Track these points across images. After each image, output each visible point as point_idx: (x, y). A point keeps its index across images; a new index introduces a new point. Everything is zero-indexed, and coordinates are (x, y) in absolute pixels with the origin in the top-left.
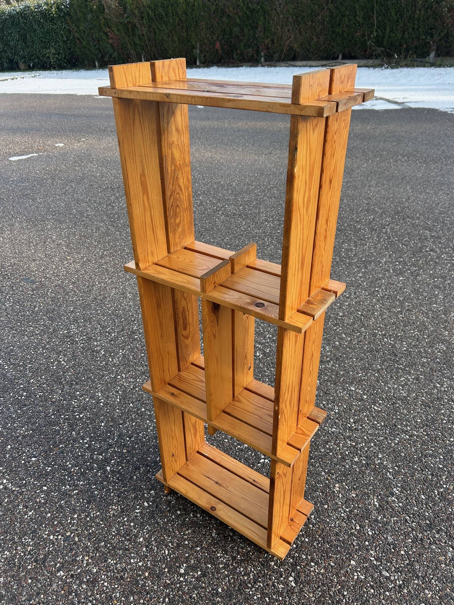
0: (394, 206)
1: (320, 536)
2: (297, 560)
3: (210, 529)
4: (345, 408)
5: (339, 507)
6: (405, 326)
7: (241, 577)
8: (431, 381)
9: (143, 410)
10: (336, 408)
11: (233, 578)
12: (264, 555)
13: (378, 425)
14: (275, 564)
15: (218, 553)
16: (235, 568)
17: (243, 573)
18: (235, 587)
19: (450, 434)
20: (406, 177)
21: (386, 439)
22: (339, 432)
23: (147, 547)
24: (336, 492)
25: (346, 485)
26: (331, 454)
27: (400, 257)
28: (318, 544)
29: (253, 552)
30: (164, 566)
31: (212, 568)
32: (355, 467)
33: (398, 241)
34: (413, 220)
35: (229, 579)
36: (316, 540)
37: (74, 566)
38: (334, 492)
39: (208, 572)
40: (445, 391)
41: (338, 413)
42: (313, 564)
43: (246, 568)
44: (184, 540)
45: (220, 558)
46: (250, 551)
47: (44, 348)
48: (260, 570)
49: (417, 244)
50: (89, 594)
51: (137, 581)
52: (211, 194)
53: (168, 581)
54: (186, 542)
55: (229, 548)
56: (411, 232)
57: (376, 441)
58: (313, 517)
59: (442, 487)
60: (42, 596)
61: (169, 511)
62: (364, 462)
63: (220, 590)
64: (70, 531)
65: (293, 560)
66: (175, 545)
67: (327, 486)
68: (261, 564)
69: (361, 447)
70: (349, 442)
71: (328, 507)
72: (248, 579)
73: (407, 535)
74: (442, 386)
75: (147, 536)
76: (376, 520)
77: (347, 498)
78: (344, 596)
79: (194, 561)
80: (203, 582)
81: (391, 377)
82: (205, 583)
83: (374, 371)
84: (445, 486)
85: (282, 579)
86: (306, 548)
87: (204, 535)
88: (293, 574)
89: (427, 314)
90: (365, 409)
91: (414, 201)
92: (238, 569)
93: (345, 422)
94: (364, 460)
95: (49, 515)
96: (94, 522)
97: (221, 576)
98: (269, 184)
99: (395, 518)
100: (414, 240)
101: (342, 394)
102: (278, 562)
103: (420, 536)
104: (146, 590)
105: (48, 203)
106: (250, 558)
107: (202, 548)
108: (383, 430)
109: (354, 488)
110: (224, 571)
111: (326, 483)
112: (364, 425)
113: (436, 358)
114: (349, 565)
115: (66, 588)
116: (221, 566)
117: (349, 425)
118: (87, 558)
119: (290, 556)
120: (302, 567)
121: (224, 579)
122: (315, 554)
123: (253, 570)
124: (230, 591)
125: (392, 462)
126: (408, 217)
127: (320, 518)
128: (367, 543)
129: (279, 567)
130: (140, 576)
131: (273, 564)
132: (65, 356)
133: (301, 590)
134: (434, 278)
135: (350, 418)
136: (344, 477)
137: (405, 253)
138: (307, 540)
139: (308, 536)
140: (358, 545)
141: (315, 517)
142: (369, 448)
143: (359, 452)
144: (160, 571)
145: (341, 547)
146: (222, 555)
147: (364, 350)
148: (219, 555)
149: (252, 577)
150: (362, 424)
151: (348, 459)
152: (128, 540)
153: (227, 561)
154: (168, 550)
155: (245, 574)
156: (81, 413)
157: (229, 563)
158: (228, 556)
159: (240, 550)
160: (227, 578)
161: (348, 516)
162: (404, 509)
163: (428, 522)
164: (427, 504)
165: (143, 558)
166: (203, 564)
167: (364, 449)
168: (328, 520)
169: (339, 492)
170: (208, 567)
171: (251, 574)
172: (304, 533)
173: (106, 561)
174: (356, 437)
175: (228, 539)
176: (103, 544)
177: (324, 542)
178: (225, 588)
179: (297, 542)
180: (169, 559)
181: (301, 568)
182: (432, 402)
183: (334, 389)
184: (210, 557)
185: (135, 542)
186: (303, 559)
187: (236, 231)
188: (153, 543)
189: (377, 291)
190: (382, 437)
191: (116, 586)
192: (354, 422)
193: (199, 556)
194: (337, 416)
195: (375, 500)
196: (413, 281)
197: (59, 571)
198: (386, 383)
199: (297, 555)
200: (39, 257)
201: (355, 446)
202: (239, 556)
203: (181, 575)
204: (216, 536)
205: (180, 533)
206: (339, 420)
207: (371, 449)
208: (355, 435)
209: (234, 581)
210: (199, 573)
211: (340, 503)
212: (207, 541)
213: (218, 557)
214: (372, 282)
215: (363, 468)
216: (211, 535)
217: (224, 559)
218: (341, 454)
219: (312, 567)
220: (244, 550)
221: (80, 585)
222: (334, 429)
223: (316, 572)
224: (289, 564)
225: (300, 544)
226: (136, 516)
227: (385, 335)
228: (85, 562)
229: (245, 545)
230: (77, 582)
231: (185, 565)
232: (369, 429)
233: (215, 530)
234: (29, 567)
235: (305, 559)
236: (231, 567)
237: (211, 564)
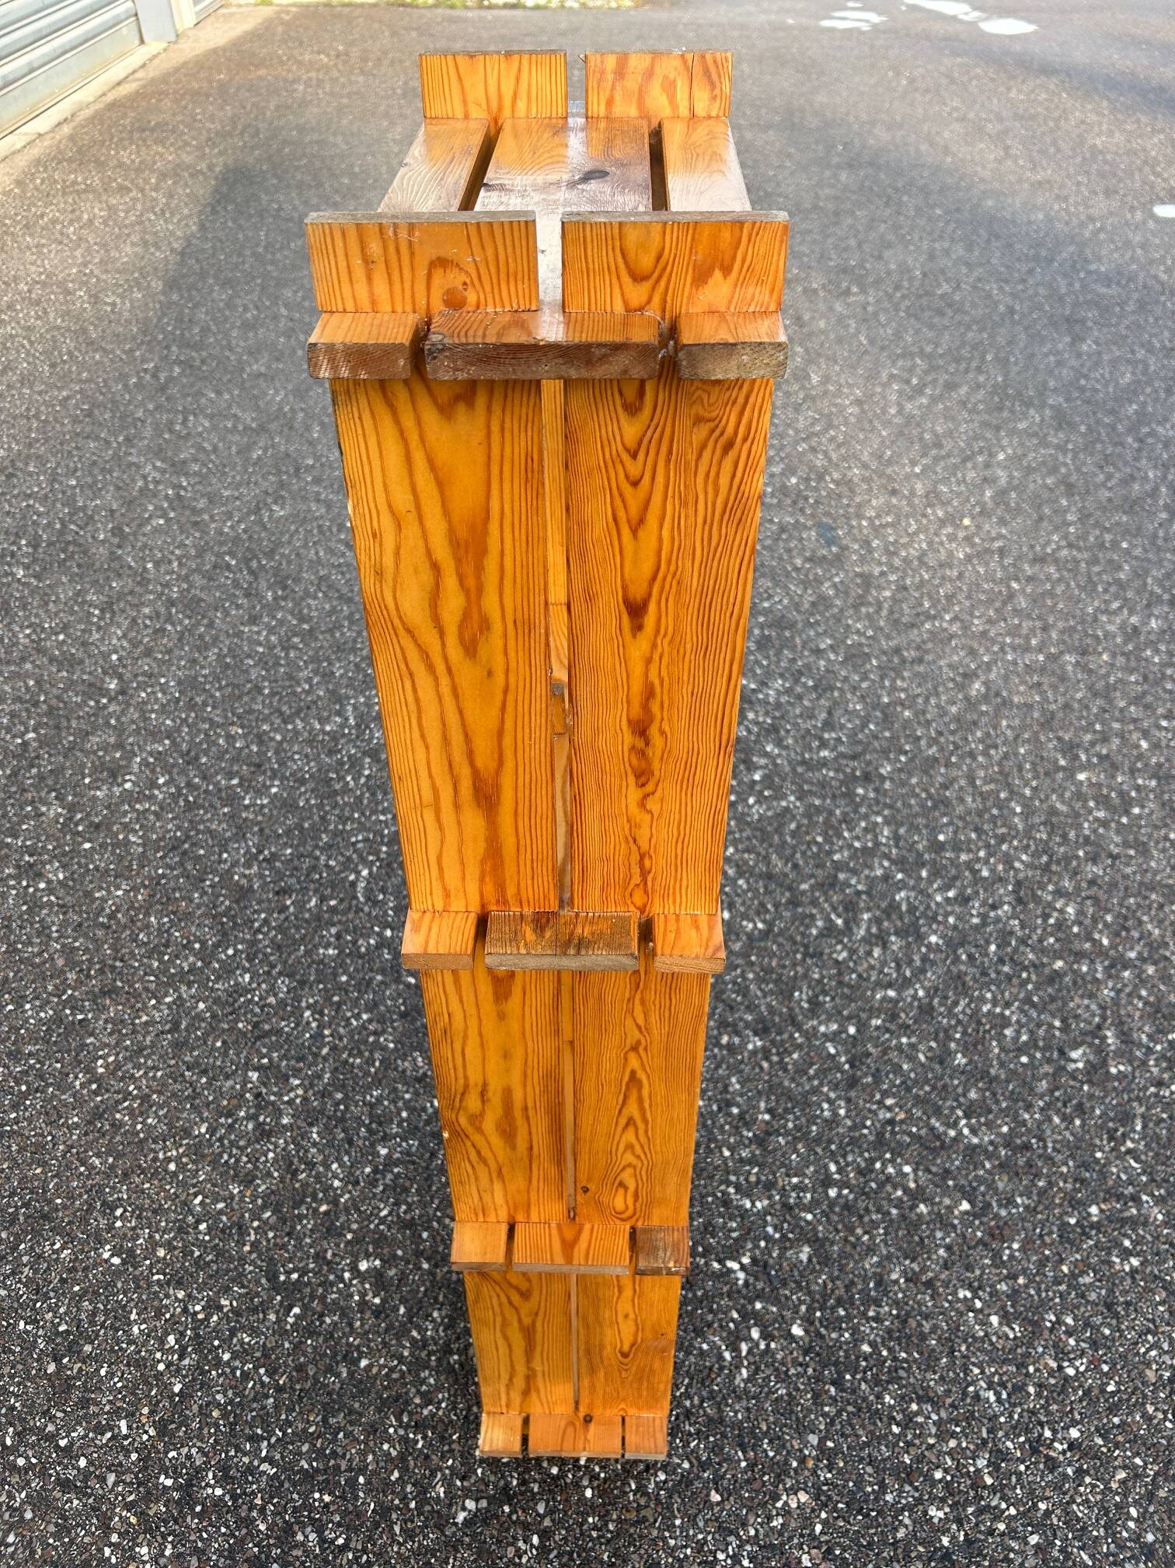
1: (619, 1521)
2: (522, 1494)
4: (1103, 1391)
5: (738, 1537)
7: (413, 1390)
10: (1082, 1365)
11: (403, 1375)
13: (1131, 1524)
15: (439, 1309)
16: (426, 1366)
17: (424, 1387)
18: (385, 1388)
22: (996, 1417)
23: (375, 1171)
24: (779, 1504)
25: (825, 1523)
26: (895, 1429)
28: (595, 1527)
30: (355, 1226)
31: (400, 1318)
32: (907, 1521)
35: (397, 1365)
36: (601, 1517)
37: (276, 1084)
38: (776, 1498)
39: (387, 1316)
41: (1067, 1378)
42: (535, 1540)
43: (439, 1388)
44: (429, 1228)
45: (431, 1322)
48: (451, 1421)
50: (242, 1143)
51: (302, 1202)
53: (329, 1255)
57: (1058, 1543)
58: (662, 1477)
62: (945, 1541)
63: (364, 1363)
64: (335, 1030)
66: (408, 1217)
67: (781, 1471)
69: (996, 1507)
70: (981, 1463)
71: (718, 1504)
72: (417, 1405)
75: (397, 1155)
77: (783, 1544)
79: (396, 1275)
80: (362, 1319)
82: (362, 1325)
85: (459, 1483)
86: (567, 1500)
88: (484, 1503)
92: (427, 1373)
93: (1048, 1413)
94: (953, 1537)
95: (344, 978)
96: (371, 1052)
97: (393, 1346)
101: (1153, 1353)
104: (293, 1228)
107: (430, 1273)
108: (1122, 1548)
109: (829, 1551)
110: (408, 1345)
111: (786, 1463)
112: (1088, 1480)
115: (234, 1102)
116: (415, 1333)
117: (1048, 1434)
118: (300, 1092)
120: (514, 1517)
121: (390, 1358)
122: (563, 1533)
123: (443, 1405)
124: (373, 1384)
127: (670, 1497)
129: (482, 1461)
130: (315, 1198)
133: (454, 1546)
135: (1080, 1422)
136: (847, 1504)
139: (600, 1492)
141: (665, 1482)
142: (1012, 1533)
143: (970, 1510)
144: (342, 1227)
146: (439, 1320)
148: (435, 1314)
149: (425, 1412)
150: (1087, 1472)
151: (916, 1489)
152: (369, 1130)
153: (433, 1338)
154: (390, 1213)
155: (424, 1395)
157: (430, 1344)
158: (443, 1335)
159: (472, 1351)
160: (396, 1362)
165: (351, 1180)
166: (399, 1296)
167: (993, 1520)
168: (678, 1522)
169: (786, 1512)
170: (398, 1310)
171: (431, 1407)
172: (602, 1475)
173: (311, 1125)
174: (1019, 1474)
176: (339, 1096)
177: (609, 1541)
178: (375, 1370)
179: (569, 1471)
180: (372, 1226)
181: (510, 1516)
183: (1153, 1321)
184: (421, 1301)
185: (373, 1145)
186: (534, 1509)
188: (389, 1176)
190: (1092, 1556)
191: (276, 1174)
192: (1073, 1445)
193: (411, 1277)
194: (1052, 1381)
197: (256, 1069)
199: (536, 1490)
200: (912, 490)
201: (985, 1487)
202: (456, 1357)
203: (354, 1268)
205: (436, 1209)
206: (1039, 1395)
207: (1014, 1544)
208: (1022, 1468)
209: (396, 1380)
210: (377, 1300)
211: (752, 1532)
212: (453, 1271)
213: (431, 1316)
215: (921, 1549)
217: (432, 1330)
218: (919, 1459)
219: (525, 1542)
221: (248, 1118)
222: (991, 1396)
223: (520, 1558)
224: (503, 1482)
225: (569, 1481)
226: (424, 1109)
228: (292, 1095)
230: (252, 1111)
231: (377, 1262)
232: (1087, 1501)
234: (240, 1025)
235: (538, 1515)
236: (424, 1354)
237: (409, 1310)
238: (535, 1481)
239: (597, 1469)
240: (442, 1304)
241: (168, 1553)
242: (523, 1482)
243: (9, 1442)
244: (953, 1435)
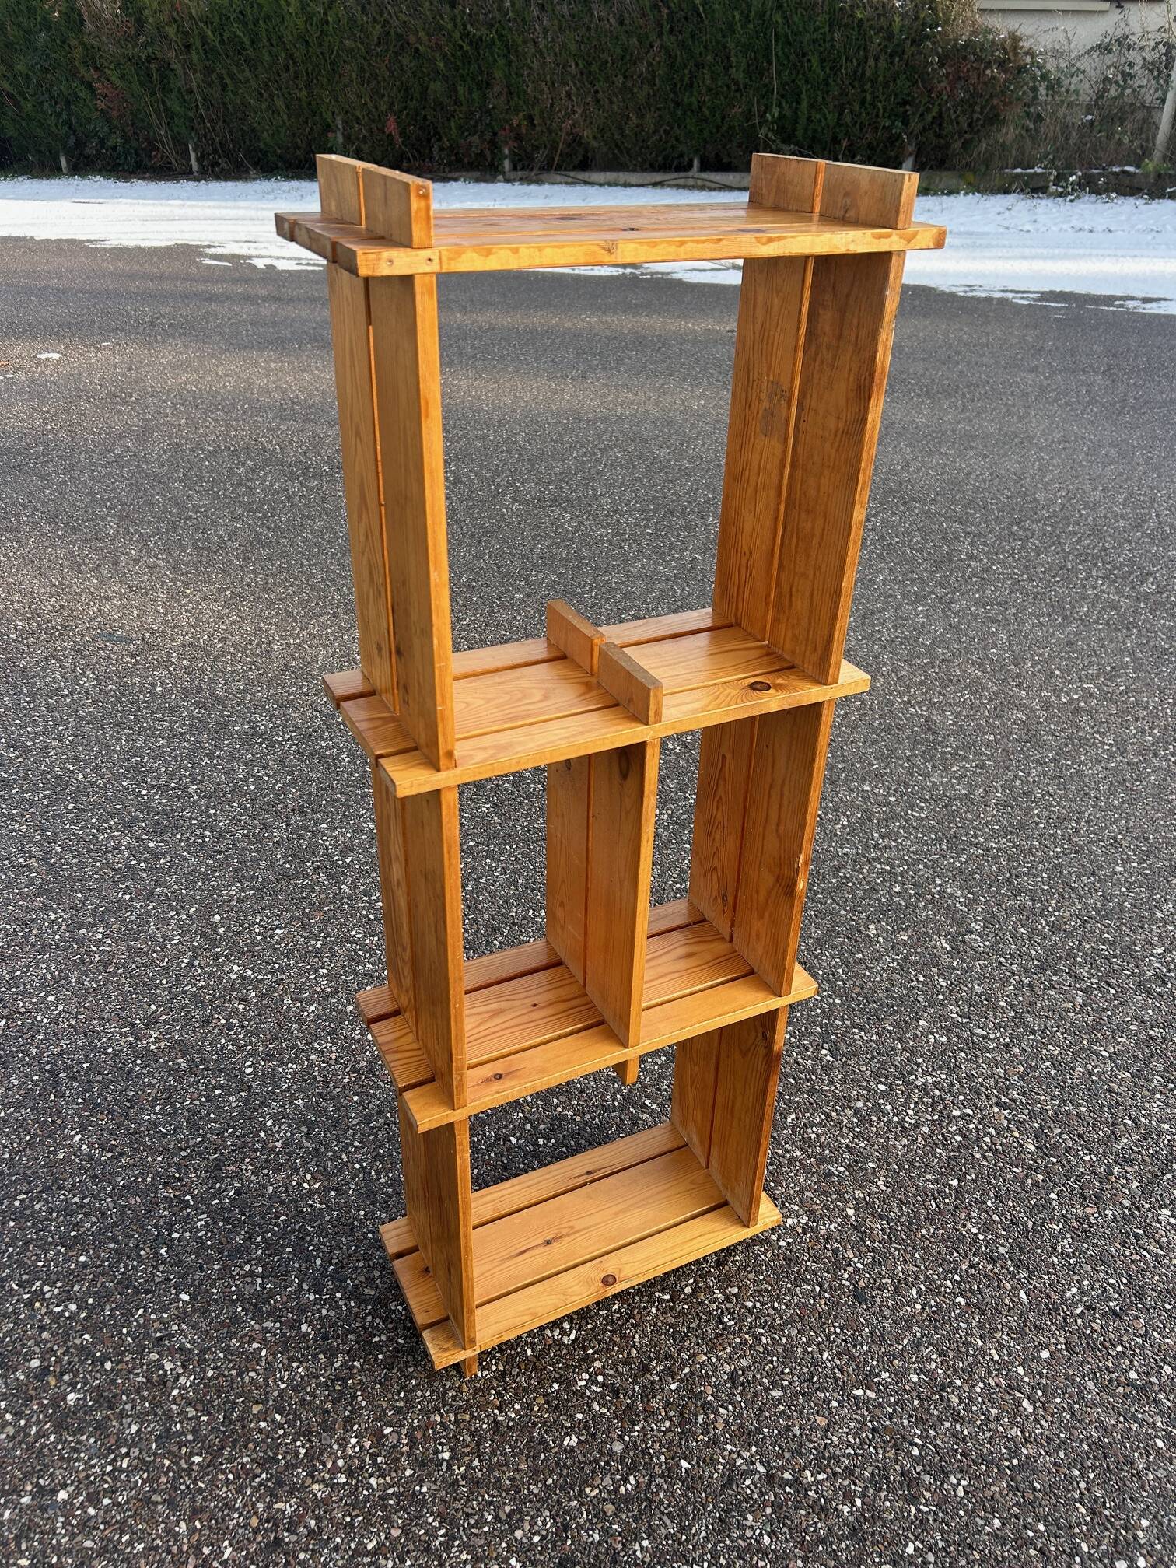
0: (881, 479)
4: (860, 818)
5: (883, 955)
6: (944, 686)
8: (1008, 768)
9: (471, 844)
13: (925, 838)
19: (1053, 842)
20: (894, 423)
21: (945, 857)
22: (858, 854)
24: (873, 936)
25: (888, 925)
26: (850, 884)
27: (912, 572)
32: (898, 899)
33: (902, 542)
34: (925, 504)
38: (869, 936)
40: (1034, 781)
41: (848, 826)
42: (856, 1031)
47: (211, 756)
49: (940, 547)
52: (473, 460)
56: (924, 526)
57: (925, 861)
59: (1051, 914)
60: (389, 1115)
62: (912, 892)
67: (855, 929)
69: (902, 871)
70: (878, 866)
71: (864, 956)
73: (1004, 981)
74: (1029, 774)
76: (950, 967)
77: (893, 942)
78: (918, 1065)
81: (934, 766)
83: (900, 759)
84: (1056, 913)
89: (980, 665)
90: (896, 817)
91: (919, 469)
93: (863, 837)
94: (911, 889)
98: (601, 440)
99: (981, 962)
100: (932, 541)
103: (1027, 981)
105: (85, 484)
108: (935, 845)
109: (902, 929)
111: (852, 926)
112: (900, 841)
113: (1011, 733)
114: (918, 1026)
117: (873, 842)
125: (961, 889)
126: (913, 499)
128: (941, 997)
132: (266, 768)
133: (845, 1065)
134: (984, 606)
135: (872, 831)
136: (881, 914)
137: (921, 564)
138: (838, 1001)
140: (926, 1000)
142: (916, 872)
143: (900, 878)
145: (898, 1005)
147: (875, 729)
150: (896, 839)
151: (883, 890)
156: (346, 856)
161: (901, 966)
162: (994, 949)
163: (1036, 962)
164: (1030, 939)
167: (908, 874)
168: (868, 973)
169: (877, 935)
174: (889, 858)
177: (868, 1002)
182: (1015, 799)
187: (555, 532)
189: (879, 631)
190: (935, 854)
192: (881, 837)
195: (943, 941)
196: (944, 612)
198: (927, 776)
200: (114, 591)
201: (891, 870)
206: (853, 836)
207: (921, 873)
208: (886, 856)
210: (663, 1058)
211: (883, 950)
214: (864, 617)
215: (912, 900)
218: (868, 883)
219: (856, 1035)
222: (846, 850)
223: (864, 1040)
227: (909, 702)
232: (909, 845)
234: (346, 1080)
241: (796, 1208)
243: (667, 1297)
244: (861, 868)
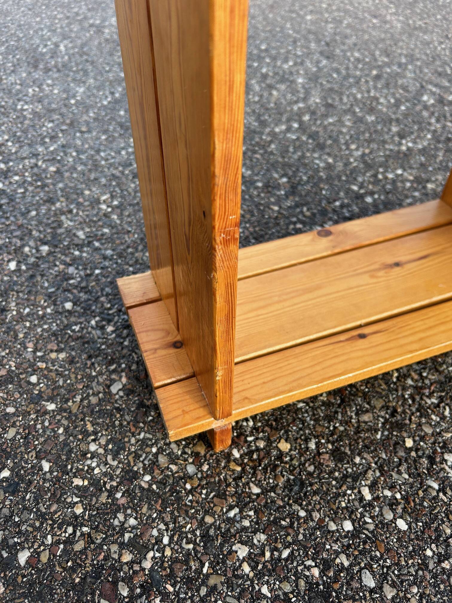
2: (336, 579)
3: (114, 371)
7: (114, 548)
11: (89, 538)
12: (231, 508)
14: (251, 559)
15: (94, 440)
16: (115, 508)
17: (127, 536)
18: (73, 570)
29: (196, 483)
31: (48, 476)
35: (74, 532)
36: (436, 541)
39: (30, 482)
43: (148, 524)
44: (34, 370)
45: (92, 458)
46: (191, 478)
48: (188, 553)
54: (34, 379)
55: (133, 441)
61: (50, 296)
63: (23, 557)
65: (323, 572)
68: (202, 536)
72: (131, 564)
79: (18, 433)
86: (388, 550)
87: (91, 378)
92: (121, 516)
97: (56, 512)
102: (263, 554)
106: (179, 499)
107: (61, 410)
110: (76, 499)
116: (78, 482)
119: (317, 553)
121: (60, 528)
122: (415, 590)
123: (166, 540)
124: (52, 576)
129: (259, 575)
131: (243, 551)
146: (101, 451)
148: (93, 447)
149: (147, 564)
153: (105, 474)
155: (132, 545)
157: (105, 483)
158: (115, 463)
159: (162, 460)
160: (70, 530)
166: (34, 453)
170: (41, 469)
171: (151, 554)
172: (398, 496)
175: (146, 414)
178: (44, 558)
179: (363, 516)
184: (65, 444)
186: (362, 588)
193: (39, 426)
199: (346, 564)
202: (147, 478)
204: (121, 393)
205: (34, 352)
209: (83, 552)
212: (88, 395)
213: (88, 452)
216: (109, 387)
217: (98, 466)
220: (174, 467)
224: (302, 583)
225: (371, 527)
229: (184, 453)
233: (128, 378)
235: (372, 591)
236: (103, 498)
237: (56, 462)
238: (337, 554)
239: (388, 493)
240: (95, 433)
242: (326, 565)
